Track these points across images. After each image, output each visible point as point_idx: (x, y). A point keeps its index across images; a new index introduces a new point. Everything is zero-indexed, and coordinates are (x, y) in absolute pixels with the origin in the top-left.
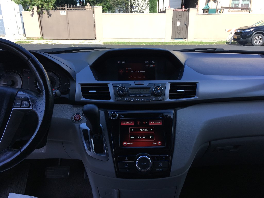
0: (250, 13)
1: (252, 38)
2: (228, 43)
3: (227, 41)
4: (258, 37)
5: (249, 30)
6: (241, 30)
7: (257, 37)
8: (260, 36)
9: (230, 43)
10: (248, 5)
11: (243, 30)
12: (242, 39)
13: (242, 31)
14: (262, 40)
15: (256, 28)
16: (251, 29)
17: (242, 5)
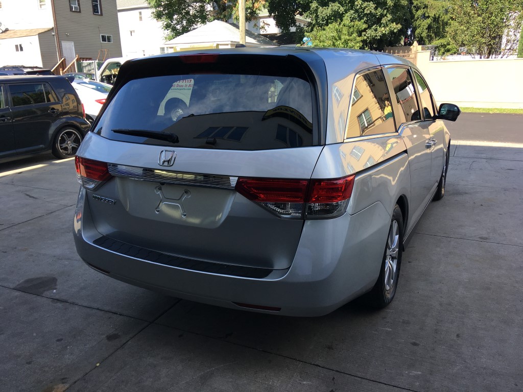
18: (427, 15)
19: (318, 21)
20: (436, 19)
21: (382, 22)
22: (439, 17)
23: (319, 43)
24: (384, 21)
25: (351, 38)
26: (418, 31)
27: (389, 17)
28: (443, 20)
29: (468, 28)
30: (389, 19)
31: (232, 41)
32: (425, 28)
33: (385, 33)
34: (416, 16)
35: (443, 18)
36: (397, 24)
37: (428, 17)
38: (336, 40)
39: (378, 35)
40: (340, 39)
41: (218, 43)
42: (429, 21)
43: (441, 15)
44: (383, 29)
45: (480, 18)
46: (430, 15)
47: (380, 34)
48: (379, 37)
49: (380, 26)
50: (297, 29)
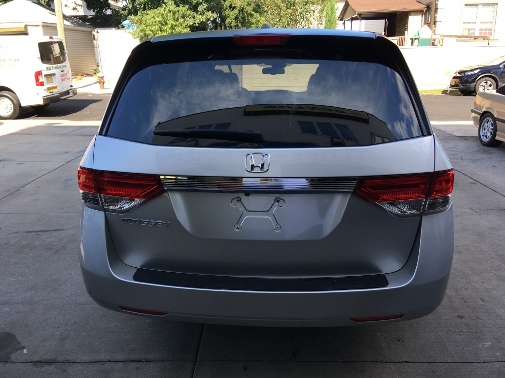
0: (489, 44)
1: (476, 85)
2: (445, 92)
3: (445, 89)
4: (485, 83)
5: (472, 73)
6: (461, 72)
7: (483, 83)
8: (488, 82)
9: (448, 93)
10: (491, 30)
11: (464, 72)
12: (462, 86)
13: (463, 74)
14: (492, 87)
15: (482, 70)
16: (474, 71)
17: (481, 30)
18: (233, 5)
19: (135, 5)
20: (242, 10)
21: (198, 9)
22: (243, 8)
23: (145, 28)
24: (200, 9)
25: (177, 23)
26: (228, 21)
27: (205, 6)
28: (247, 12)
29: (280, 20)
30: (205, 7)
31: (43, 22)
32: (234, 17)
33: (203, 21)
34: (225, 6)
35: (247, 9)
36: (213, 12)
37: (235, 7)
38: (163, 25)
39: (196, 22)
40: (166, 24)
41: (27, 24)
42: (236, 11)
43: (245, 6)
44: (200, 16)
45: (289, 11)
46: (236, 6)
47: (197, 21)
48: (197, 25)
49: (197, 14)
50: (113, 12)
